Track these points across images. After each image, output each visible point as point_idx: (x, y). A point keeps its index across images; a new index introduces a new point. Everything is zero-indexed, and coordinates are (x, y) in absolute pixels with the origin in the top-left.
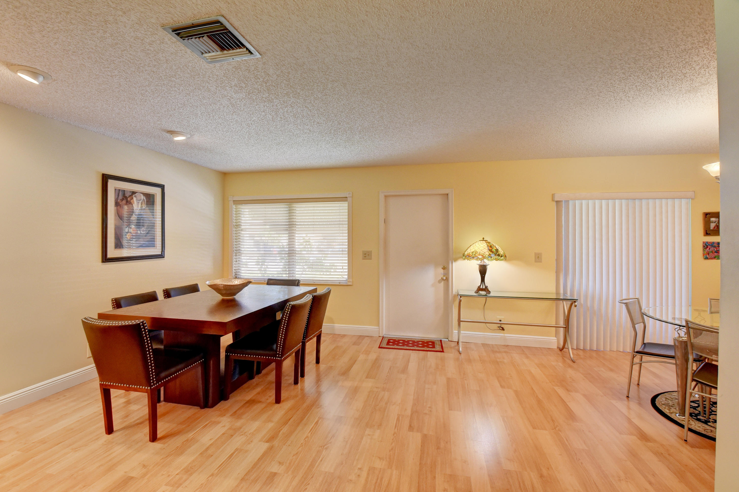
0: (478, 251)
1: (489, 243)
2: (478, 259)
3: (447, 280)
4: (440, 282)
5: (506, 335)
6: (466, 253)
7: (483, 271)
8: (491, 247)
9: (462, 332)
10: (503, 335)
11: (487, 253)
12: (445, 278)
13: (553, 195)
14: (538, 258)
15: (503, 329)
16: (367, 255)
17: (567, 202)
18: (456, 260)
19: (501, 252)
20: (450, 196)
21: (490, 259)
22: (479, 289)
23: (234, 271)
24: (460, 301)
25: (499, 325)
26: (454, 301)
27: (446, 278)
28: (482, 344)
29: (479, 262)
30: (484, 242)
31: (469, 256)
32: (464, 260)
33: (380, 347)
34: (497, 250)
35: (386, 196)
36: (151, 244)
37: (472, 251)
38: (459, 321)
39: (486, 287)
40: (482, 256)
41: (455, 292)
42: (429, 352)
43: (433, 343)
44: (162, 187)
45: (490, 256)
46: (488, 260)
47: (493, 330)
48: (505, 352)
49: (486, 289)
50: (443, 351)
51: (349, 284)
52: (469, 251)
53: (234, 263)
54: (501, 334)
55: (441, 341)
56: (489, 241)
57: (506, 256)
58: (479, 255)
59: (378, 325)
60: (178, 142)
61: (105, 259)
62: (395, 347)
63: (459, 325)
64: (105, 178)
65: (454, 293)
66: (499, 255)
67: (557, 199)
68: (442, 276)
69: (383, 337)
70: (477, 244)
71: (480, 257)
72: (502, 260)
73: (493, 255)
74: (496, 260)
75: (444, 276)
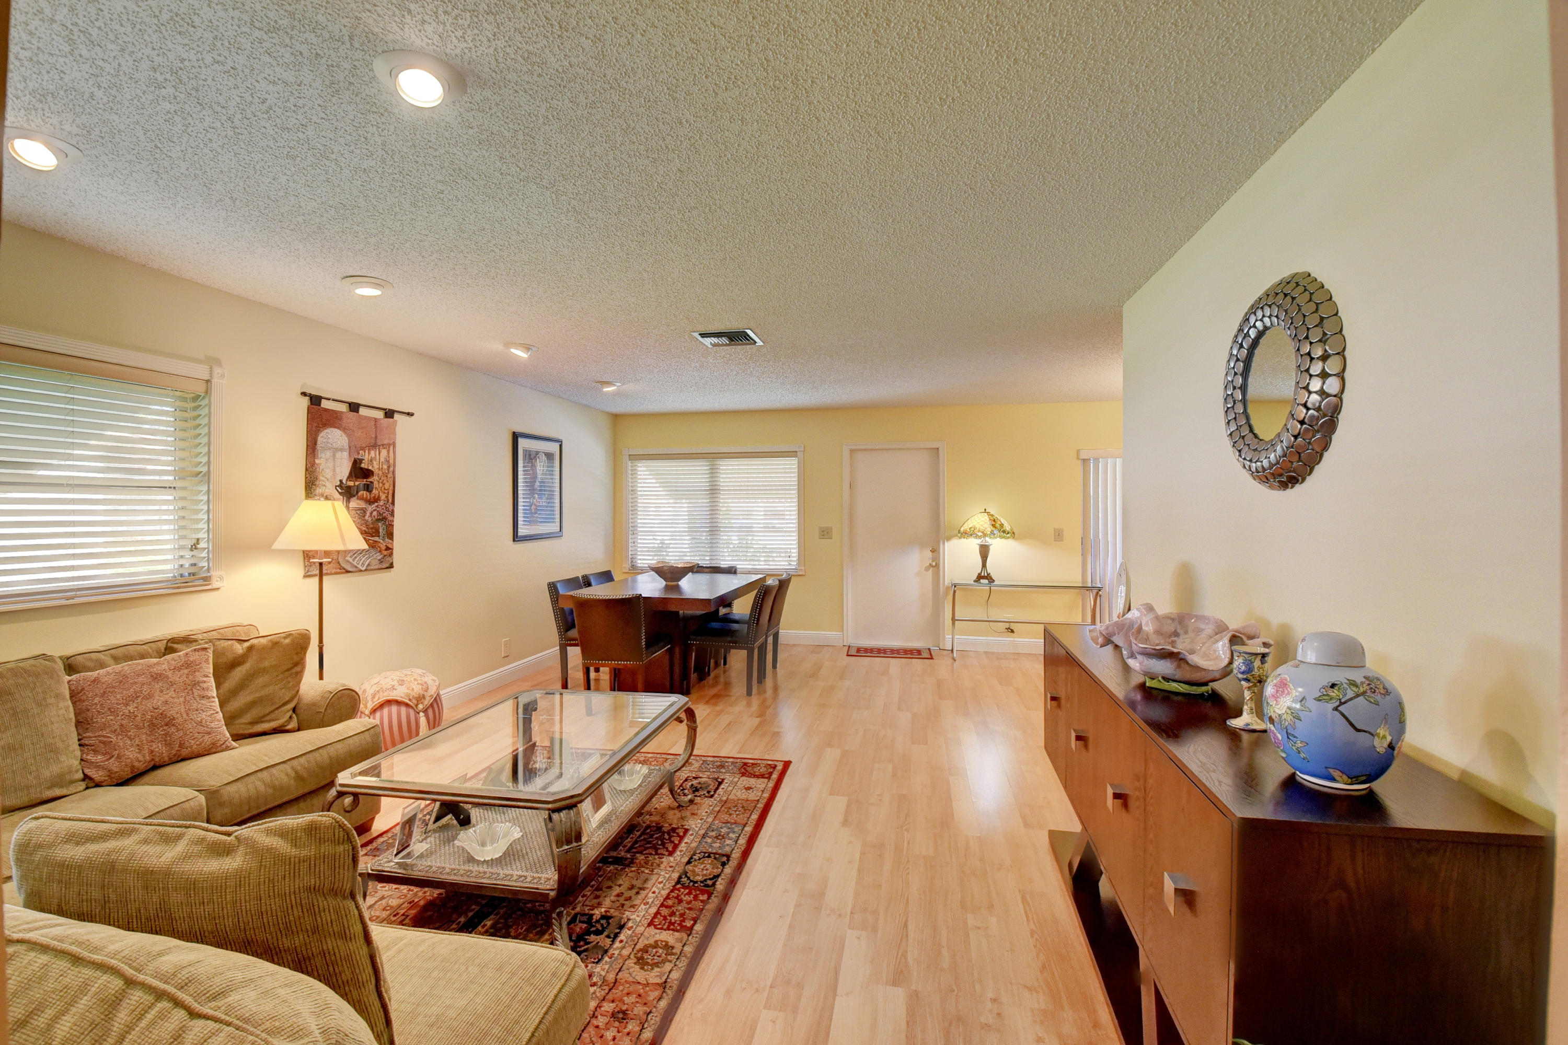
0: (978, 526)
1: (992, 515)
2: (977, 537)
3: (937, 566)
4: (927, 569)
5: (1016, 639)
6: (962, 529)
7: (984, 551)
8: (994, 521)
9: (956, 637)
10: (1012, 639)
11: (989, 529)
12: (934, 564)
13: (1078, 451)
14: (1059, 535)
15: (1012, 631)
16: (825, 533)
17: (1097, 460)
18: (949, 539)
19: (1007, 527)
20: (940, 450)
21: (992, 536)
22: (980, 577)
23: (630, 556)
24: (955, 592)
25: (1007, 625)
26: (946, 594)
27: (936, 564)
28: (985, 652)
29: (979, 541)
30: (986, 514)
31: (966, 533)
32: (960, 538)
33: (848, 655)
34: (1002, 525)
35: (852, 451)
36: (549, 520)
37: (970, 526)
38: (954, 620)
39: (988, 574)
40: (983, 532)
41: (947, 582)
42: (913, 660)
43: (919, 652)
44: (560, 443)
45: (992, 533)
46: (991, 538)
47: (1000, 633)
48: (1014, 659)
49: (989, 577)
50: (932, 658)
51: (801, 573)
52: (966, 527)
53: (630, 545)
54: (1008, 639)
55: (929, 649)
56: (992, 513)
57: (1013, 533)
58: (979, 531)
59: (843, 632)
60: (608, 393)
61: (516, 537)
62: (869, 654)
63: (953, 624)
64: (515, 437)
65: (946, 584)
66: (1004, 532)
67: (1083, 456)
68: (930, 561)
69: (849, 647)
70: (976, 517)
71: (980, 534)
72: (1009, 538)
73: (996, 532)
74: (1001, 537)
75: (933, 561)
